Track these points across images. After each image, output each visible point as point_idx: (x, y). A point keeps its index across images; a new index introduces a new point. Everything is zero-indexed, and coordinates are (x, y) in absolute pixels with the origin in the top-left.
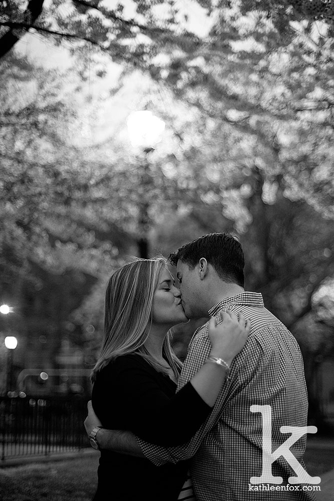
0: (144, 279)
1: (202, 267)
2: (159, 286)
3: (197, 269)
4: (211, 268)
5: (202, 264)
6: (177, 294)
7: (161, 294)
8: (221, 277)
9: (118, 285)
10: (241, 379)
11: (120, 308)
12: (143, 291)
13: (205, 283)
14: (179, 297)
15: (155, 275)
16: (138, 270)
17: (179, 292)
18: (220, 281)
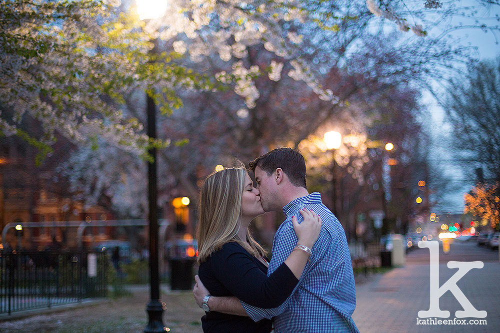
0: (234, 184)
1: (279, 175)
2: (245, 189)
3: (274, 175)
4: (285, 176)
5: (278, 172)
6: (258, 194)
7: (247, 194)
8: (292, 183)
9: (213, 189)
10: (317, 258)
11: (217, 208)
12: (234, 193)
13: (280, 187)
14: (259, 195)
15: (241, 180)
16: (228, 177)
17: (258, 191)
18: (292, 185)
